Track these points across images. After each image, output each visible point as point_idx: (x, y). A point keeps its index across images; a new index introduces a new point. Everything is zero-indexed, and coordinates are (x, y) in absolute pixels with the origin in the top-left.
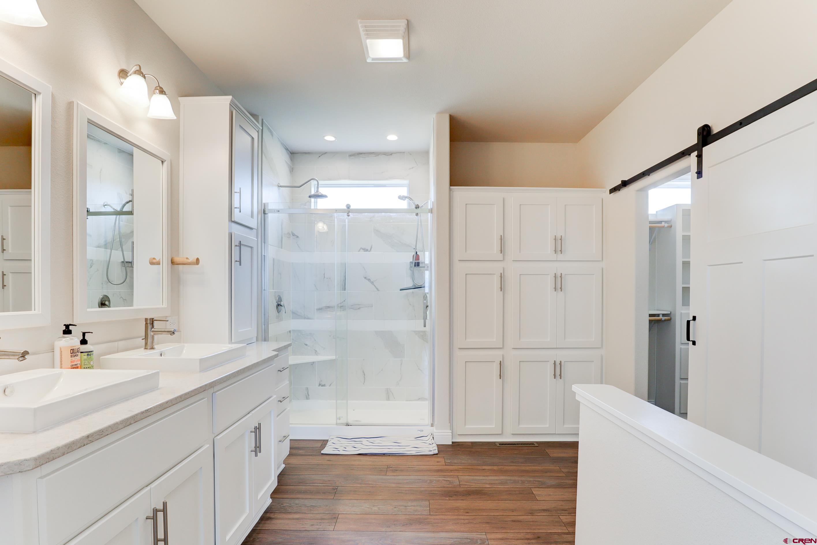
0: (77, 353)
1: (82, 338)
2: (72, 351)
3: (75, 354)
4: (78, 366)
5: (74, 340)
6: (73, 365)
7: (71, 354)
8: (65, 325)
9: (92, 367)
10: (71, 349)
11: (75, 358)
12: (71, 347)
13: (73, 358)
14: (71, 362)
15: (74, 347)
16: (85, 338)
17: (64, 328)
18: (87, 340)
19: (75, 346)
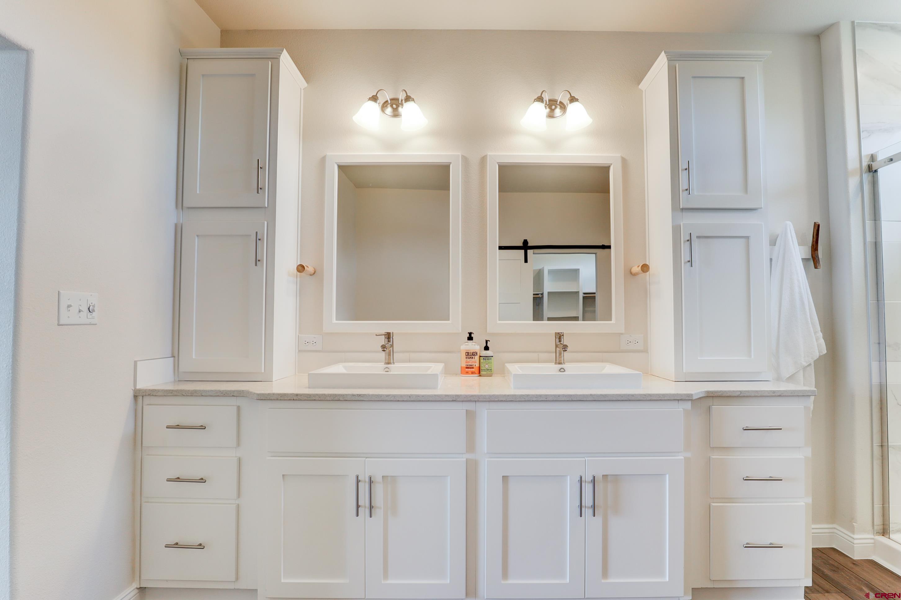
0: (472, 356)
1: (485, 345)
2: (467, 354)
3: (470, 357)
4: (473, 366)
5: (475, 346)
6: (467, 365)
7: (466, 356)
8: (468, 333)
9: (487, 369)
10: (466, 352)
11: (470, 359)
12: (466, 350)
13: (468, 360)
14: (466, 362)
15: (468, 350)
16: (488, 345)
17: (468, 335)
18: (489, 346)
19: (470, 350)
